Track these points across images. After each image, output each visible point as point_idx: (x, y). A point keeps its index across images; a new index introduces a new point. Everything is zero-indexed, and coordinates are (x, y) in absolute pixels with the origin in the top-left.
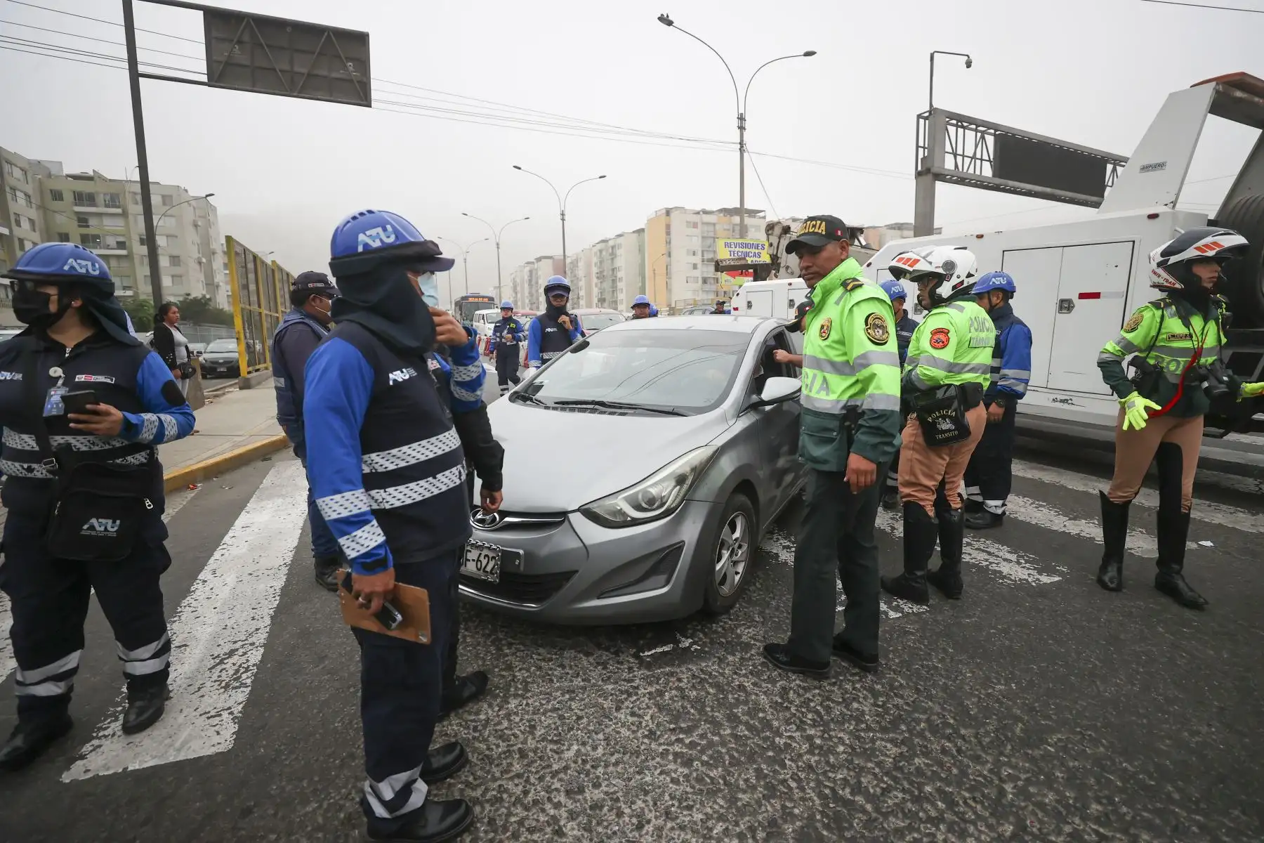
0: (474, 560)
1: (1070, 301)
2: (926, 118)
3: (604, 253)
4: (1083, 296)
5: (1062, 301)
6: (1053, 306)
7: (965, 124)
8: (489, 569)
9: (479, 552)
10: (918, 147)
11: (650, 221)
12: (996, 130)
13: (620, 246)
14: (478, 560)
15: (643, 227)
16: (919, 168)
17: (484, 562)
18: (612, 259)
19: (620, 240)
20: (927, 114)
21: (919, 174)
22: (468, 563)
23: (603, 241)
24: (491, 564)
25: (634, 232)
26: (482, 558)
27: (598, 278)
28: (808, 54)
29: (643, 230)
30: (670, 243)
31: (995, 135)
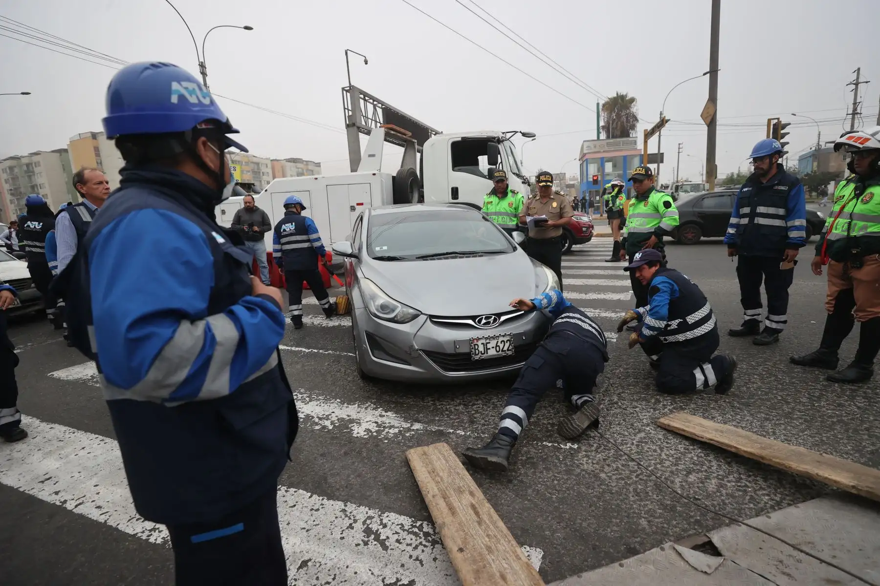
0: (493, 347)
1: (354, 207)
2: (347, 91)
3: (16, 170)
4: (358, 204)
5: (351, 206)
6: (349, 209)
7: (367, 98)
8: (506, 348)
9: (496, 341)
10: (345, 108)
11: (72, 143)
12: (382, 105)
13: (37, 164)
14: (497, 346)
15: (66, 147)
16: (348, 122)
17: (501, 346)
18: (30, 177)
19: (35, 159)
20: (348, 88)
21: (348, 126)
22: (489, 351)
23: (12, 158)
24: (507, 345)
25: (53, 151)
26: (499, 344)
27: (12, 194)
28: (247, 28)
29: (66, 151)
30: (101, 163)
31: (382, 108)
